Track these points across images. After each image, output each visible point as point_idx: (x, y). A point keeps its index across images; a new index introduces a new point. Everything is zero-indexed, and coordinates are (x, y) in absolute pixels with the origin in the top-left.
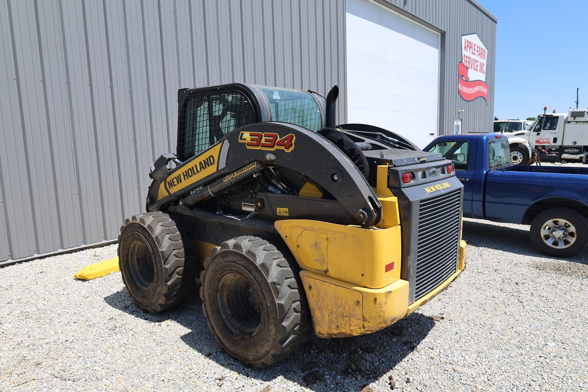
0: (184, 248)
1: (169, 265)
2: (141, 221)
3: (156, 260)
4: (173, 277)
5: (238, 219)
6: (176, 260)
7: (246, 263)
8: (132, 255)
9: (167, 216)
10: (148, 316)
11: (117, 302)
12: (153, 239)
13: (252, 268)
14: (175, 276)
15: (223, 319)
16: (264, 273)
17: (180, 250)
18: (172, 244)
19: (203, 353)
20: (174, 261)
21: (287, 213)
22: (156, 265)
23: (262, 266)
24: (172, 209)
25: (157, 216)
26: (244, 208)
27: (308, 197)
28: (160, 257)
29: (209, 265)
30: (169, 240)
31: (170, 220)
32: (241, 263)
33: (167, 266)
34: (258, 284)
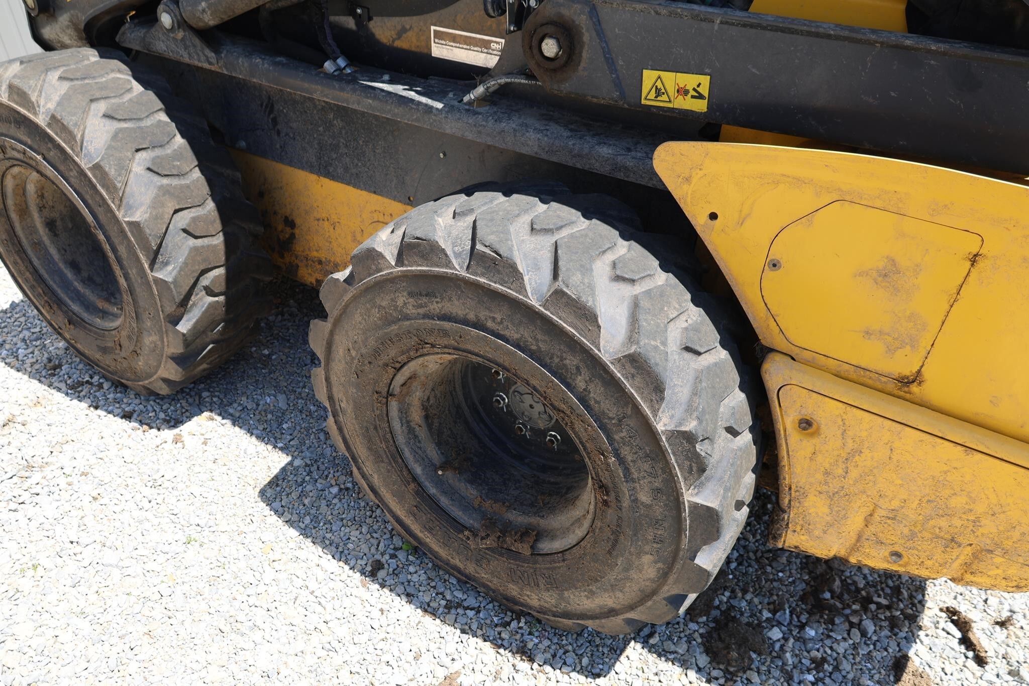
0: (214, 200)
1: (170, 268)
2: (16, 97)
3: (114, 250)
4: (194, 304)
5: (429, 102)
6: (195, 249)
7: (539, 336)
8: (24, 211)
9: (120, 71)
10: (131, 403)
11: (20, 344)
12: (86, 176)
13: (572, 361)
14: (201, 299)
15: (415, 479)
16: (641, 394)
17: (200, 209)
18: (165, 191)
19: (352, 562)
20: (187, 252)
21: (700, 96)
22: (122, 267)
23: (628, 366)
24: (131, 36)
25: (78, 75)
26: (439, 51)
27: (851, 29)
28: (129, 240)
29: (347, 306)
30: (150, 174)
31: (137, 88)
32: (514, 335)
33: (166, 274)
34: (602, 427)
